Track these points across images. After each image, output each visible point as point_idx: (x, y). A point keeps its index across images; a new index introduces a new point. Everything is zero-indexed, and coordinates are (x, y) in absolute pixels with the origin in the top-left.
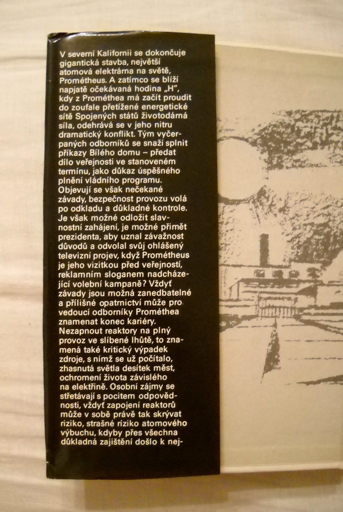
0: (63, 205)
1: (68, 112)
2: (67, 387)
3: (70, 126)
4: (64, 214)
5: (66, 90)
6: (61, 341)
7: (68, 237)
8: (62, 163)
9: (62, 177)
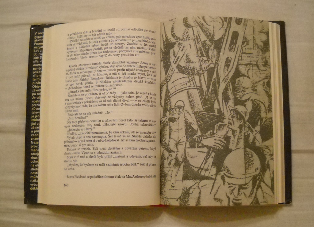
0: (34, 92)
1: (37, 56)
2: (33, 166)
3: (38, 62)
4: (34, 96)
5: (37, 47)
6: (32, 147)
7: (36, 105)
8: (34, 76)
9: (34, 81)
